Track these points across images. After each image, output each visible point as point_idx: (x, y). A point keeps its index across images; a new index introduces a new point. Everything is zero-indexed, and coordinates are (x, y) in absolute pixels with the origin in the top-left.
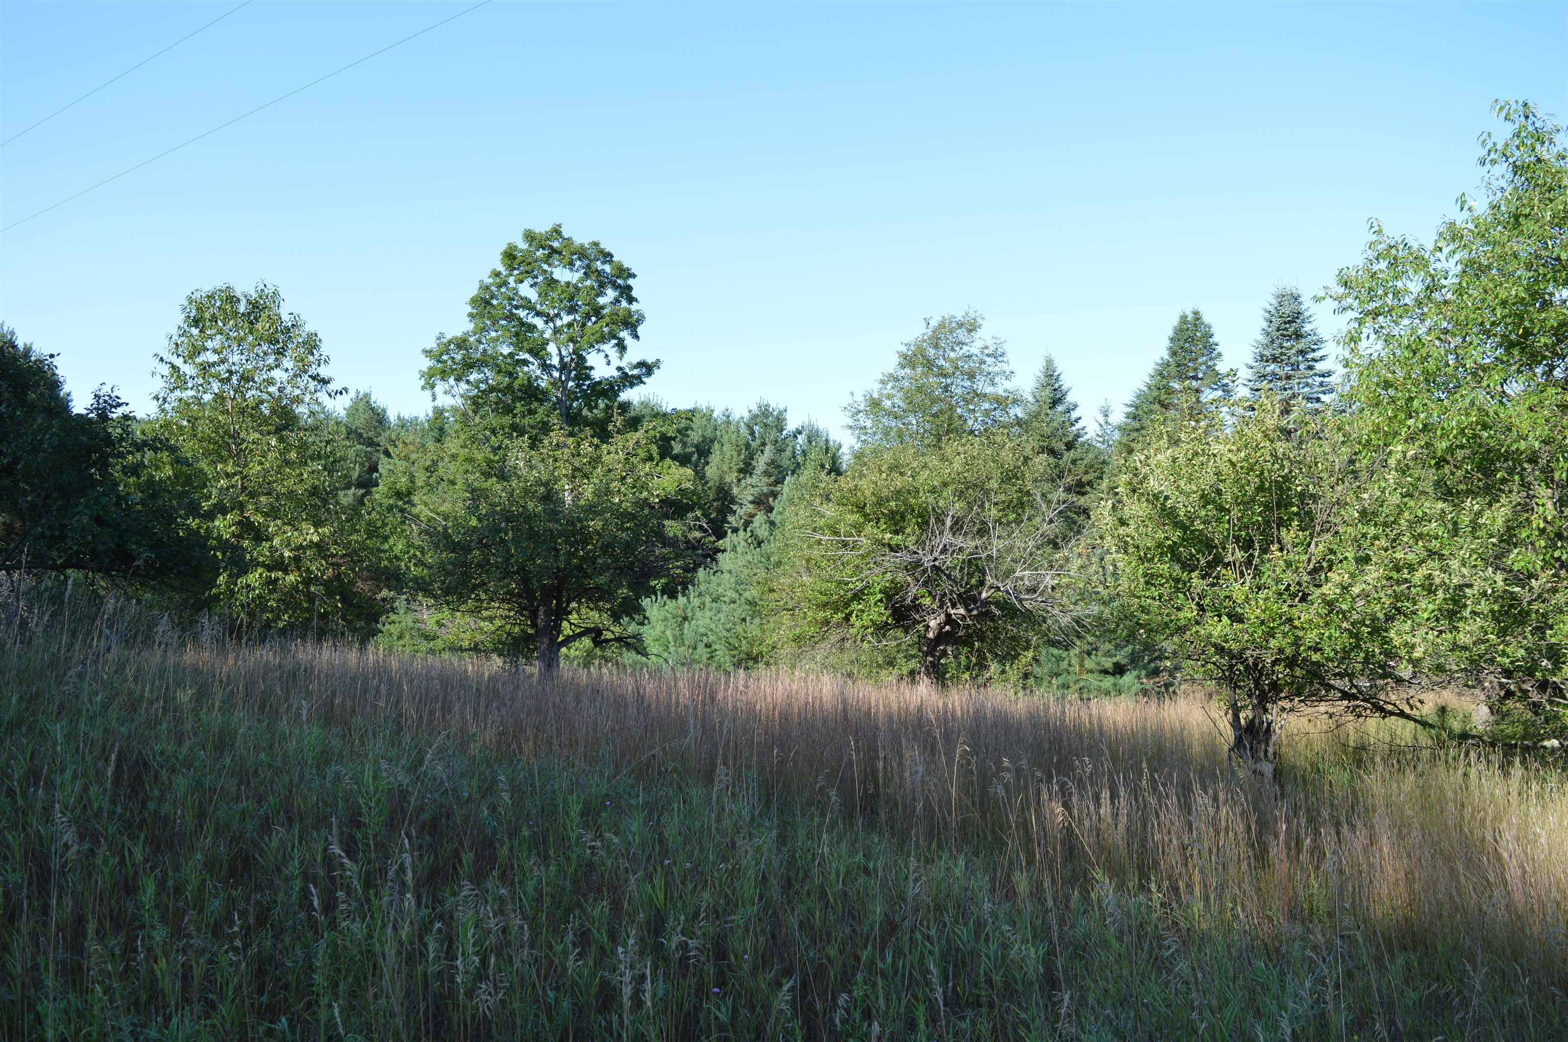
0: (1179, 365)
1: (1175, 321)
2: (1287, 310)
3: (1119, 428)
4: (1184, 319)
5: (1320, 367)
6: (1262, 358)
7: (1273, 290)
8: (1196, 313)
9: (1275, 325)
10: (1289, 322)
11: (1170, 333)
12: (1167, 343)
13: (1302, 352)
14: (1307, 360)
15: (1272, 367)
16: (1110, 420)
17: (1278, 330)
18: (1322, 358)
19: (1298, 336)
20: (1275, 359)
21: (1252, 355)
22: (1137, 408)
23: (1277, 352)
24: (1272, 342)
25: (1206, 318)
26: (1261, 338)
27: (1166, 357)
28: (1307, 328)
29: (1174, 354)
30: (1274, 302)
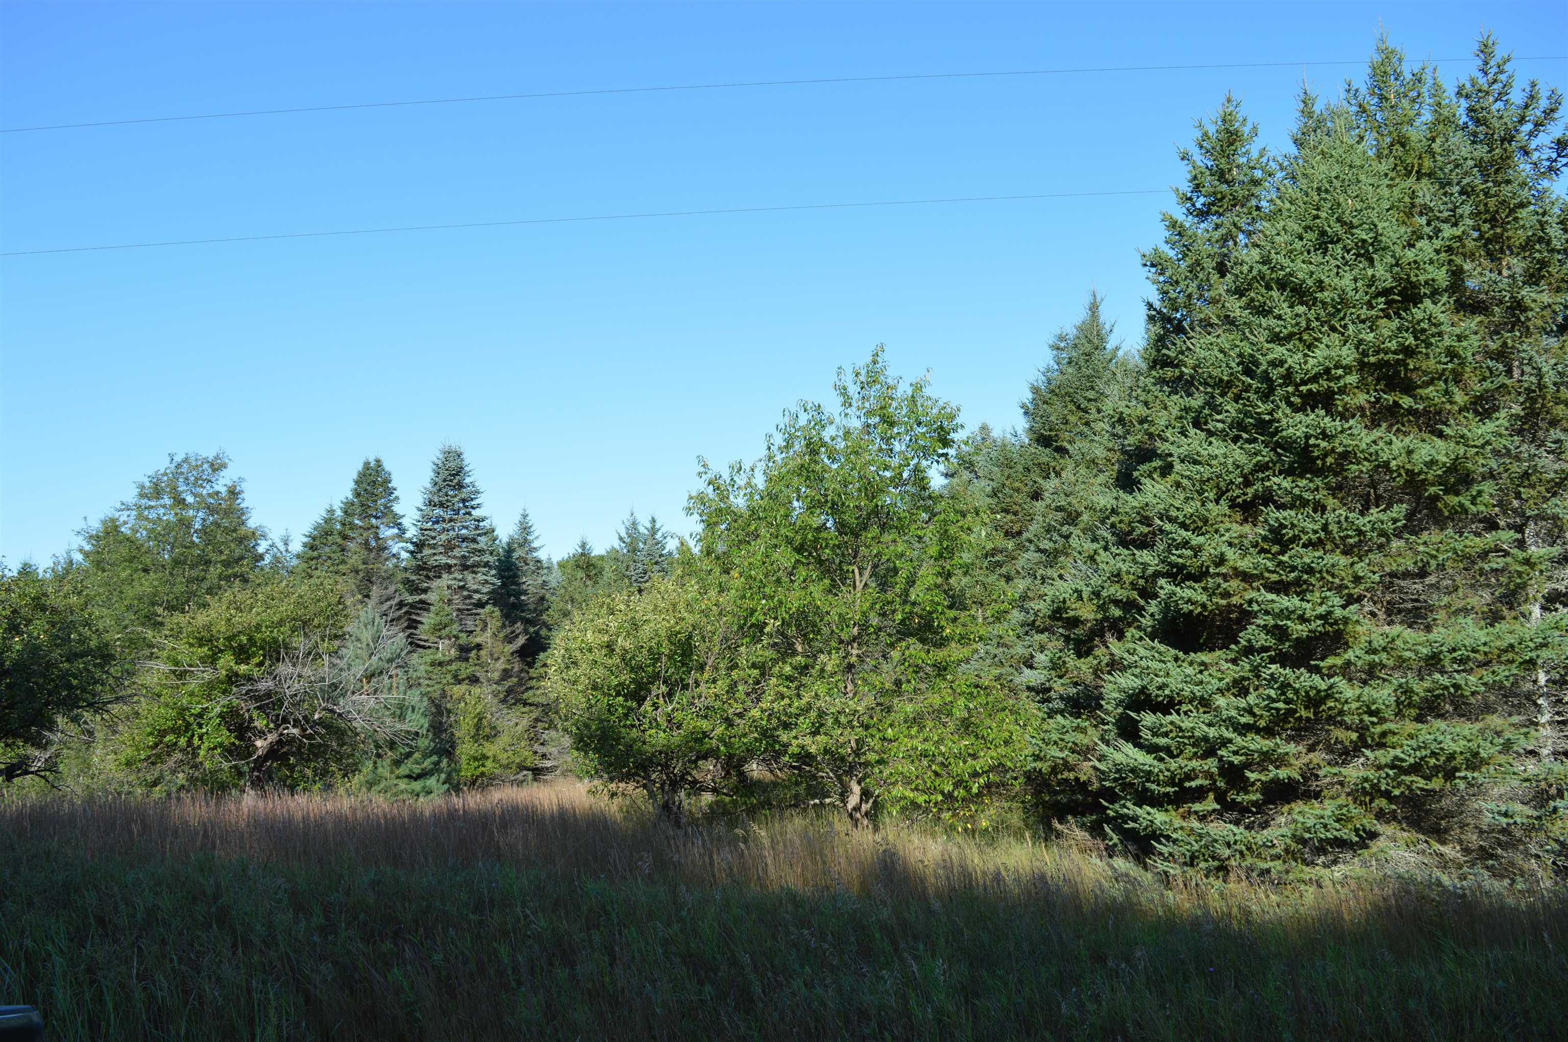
0: (363, 505)
1: (360, 467)
2: (452, 465)
3: (298, 556)
4: (367, 465)
5: (476, 513)
6: (430, 503)
7: (441, 447)
8: (378, 461)
9: (442, 477)
10: (454, 475)
11: (355, 476)
12: (352, 485)
13: (464, 501)
14: (467, 507)
15: (438, 511)
16: (290, 549)
17: (445, 480)
18: (479, 506)
19: (460, 486)
20: (441, 505)
21: (422, 500)
22: (314, 539)
23: (444, 499)
24: (440, 490)
25: (387, 466)
26: (429, 486)
27: (351, 497)
28: (468, 480)
29: (358, 495)
30: (441, 456)
